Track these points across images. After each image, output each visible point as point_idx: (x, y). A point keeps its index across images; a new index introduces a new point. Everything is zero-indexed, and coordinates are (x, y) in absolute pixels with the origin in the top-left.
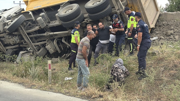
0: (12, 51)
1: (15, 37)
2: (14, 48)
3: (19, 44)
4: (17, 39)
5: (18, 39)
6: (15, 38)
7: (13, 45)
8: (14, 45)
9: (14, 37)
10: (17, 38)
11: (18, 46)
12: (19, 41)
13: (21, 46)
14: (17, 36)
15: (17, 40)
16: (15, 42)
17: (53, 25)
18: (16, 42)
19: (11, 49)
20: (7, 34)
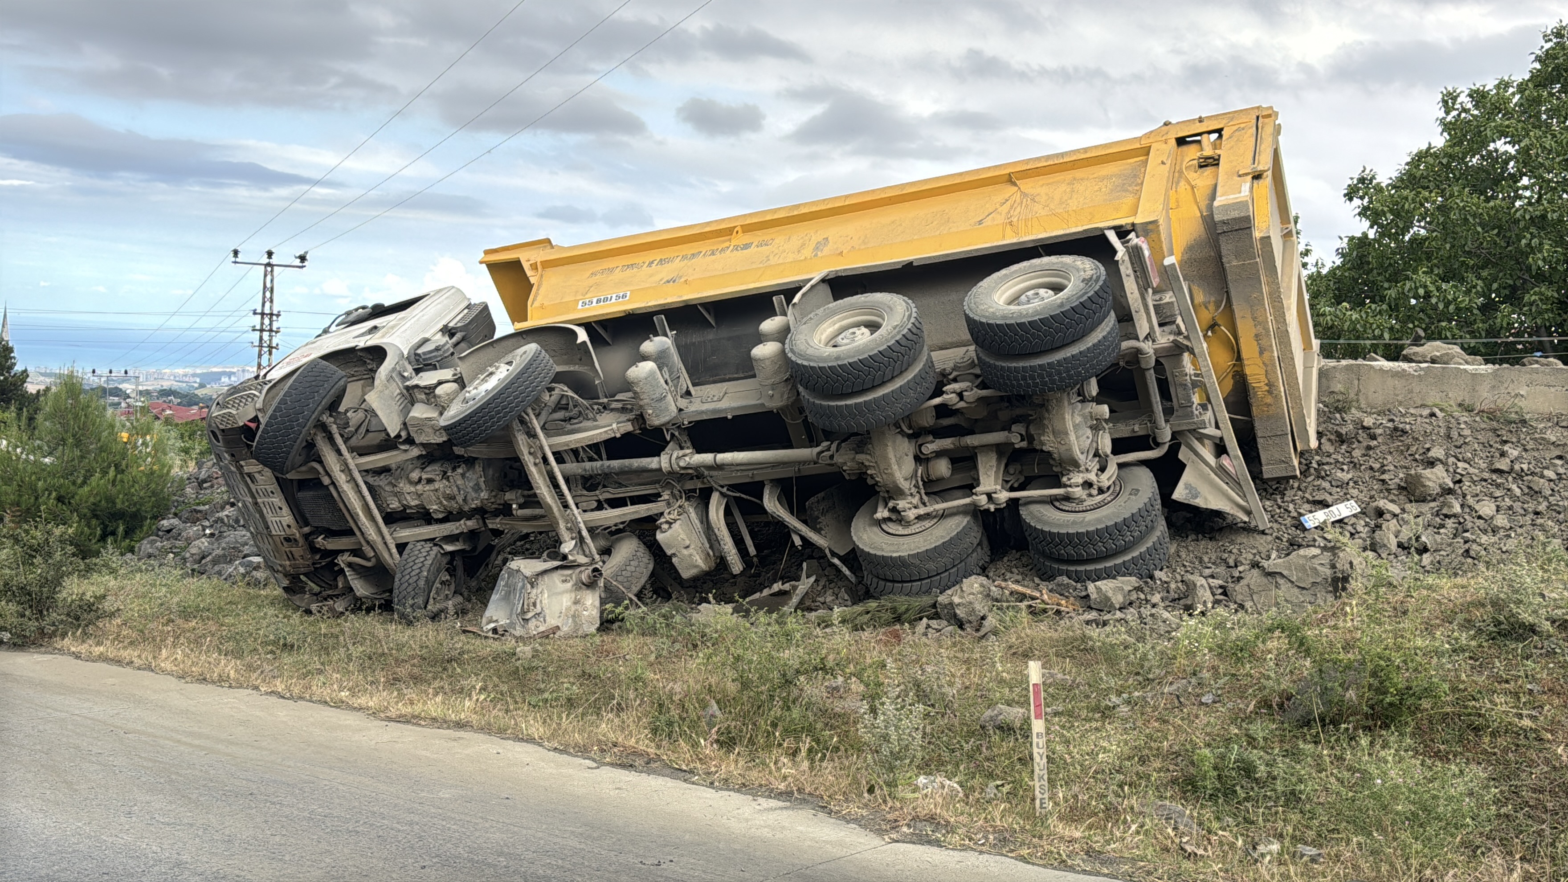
0: (433, 553)
1: (460, 471)
2: (450, 539)
3: (481, 512)
4: (477, 484)
5: (483, 486)
6: (463, 475)
7: (440, 516)
8: (449, 517)
9: (454, 469)
10: (476, 476)
11: (471, 524)
12: (484, 495)
13: (494, 523)
14: (478, 468)
15: (477, 488)
16: (460, 499)
17: (714, 411)
18: (465, 500)
19: (426, 540)
20: (415, 452)
